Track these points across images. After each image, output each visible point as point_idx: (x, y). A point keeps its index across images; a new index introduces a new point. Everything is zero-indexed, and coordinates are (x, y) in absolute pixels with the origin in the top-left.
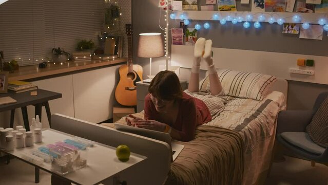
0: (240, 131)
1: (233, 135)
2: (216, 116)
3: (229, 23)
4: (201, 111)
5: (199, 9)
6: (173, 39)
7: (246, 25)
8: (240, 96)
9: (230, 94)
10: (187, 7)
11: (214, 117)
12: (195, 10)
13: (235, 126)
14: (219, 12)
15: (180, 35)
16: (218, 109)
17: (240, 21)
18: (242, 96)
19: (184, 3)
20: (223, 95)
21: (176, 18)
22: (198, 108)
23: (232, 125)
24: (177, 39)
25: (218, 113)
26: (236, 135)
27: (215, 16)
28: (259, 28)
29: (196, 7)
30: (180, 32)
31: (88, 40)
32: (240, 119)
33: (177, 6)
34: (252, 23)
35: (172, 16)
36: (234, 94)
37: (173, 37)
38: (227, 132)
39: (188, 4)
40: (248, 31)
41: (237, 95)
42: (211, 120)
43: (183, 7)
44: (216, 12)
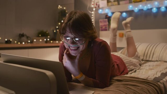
0: (159, 82)
1: (152, 85)
2: (133, 71)
3: (141, 10)
4: (117, 65)
5: (119, 4)
6: (101, 28)
7: (154, 10)
8: (153, 60)
9: (145, 59)
10: (110, 4)
11: (131, 72)
12: (116, 5)
13: (153, 78)
14: (133, 4)
15: (105, 24)
16: (135, 67)
17: (150, 8)
18: (155, 60)
19: (108, 1)
20: (138, 57)
21: (103, 13)
22: (116, 62)
23: (149, 76)
24: (104, 27)
25: (134, 70)
26: (155, 85)
27: (131, 7)
28: (165, 12)
29: (116, 3)
30: (105, 22)
31: (45, 31)
32: (156, 74)
33: (103, 4)
34: (159, 8)
35: (100, 11)
36: (148, 59)
37: (101, 26)
38: (145, 82)
39: (111, 2)
40: (156, 15)
41: (150, 59)
42: (127, 74)
43: (108, 5)
44: (131, 4)
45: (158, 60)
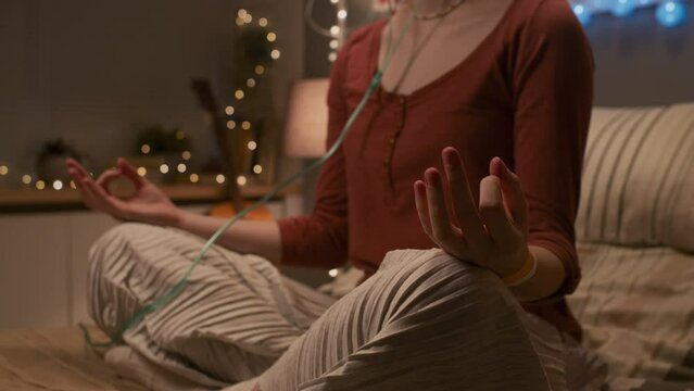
45: (649, 240)
